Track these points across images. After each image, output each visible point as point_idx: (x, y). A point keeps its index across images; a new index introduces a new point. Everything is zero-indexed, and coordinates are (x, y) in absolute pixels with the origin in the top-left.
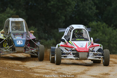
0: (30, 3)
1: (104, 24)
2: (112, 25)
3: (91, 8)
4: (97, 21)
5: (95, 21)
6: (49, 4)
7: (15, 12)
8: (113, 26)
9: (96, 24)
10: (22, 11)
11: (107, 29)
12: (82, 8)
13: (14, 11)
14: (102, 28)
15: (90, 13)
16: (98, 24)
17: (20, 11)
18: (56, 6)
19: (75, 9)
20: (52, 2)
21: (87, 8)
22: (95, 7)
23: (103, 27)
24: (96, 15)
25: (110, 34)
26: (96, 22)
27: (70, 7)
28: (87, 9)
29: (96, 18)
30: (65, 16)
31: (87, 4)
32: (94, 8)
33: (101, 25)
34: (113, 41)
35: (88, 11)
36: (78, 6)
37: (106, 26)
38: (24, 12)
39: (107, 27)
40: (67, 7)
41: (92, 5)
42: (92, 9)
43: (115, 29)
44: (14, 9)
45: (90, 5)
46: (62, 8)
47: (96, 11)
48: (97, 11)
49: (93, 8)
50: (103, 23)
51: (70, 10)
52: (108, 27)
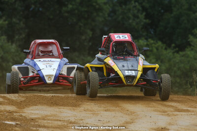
0: (33, 6)
1: (160, 43)
2: (173, 45)
3: (136, 17)
4: (146, 39)
5: (143, 38)
6: (64, 9)
7: (7, 22)
8: (175, 47)
9: (145, 43)
10: (18, 22)
11: (165, 52)
12: (121, 17)
13: (5, 21)
14: (155, 50)
15: (134, 24)
16: (148, 43)
17: (14, 20)
18: (76, 11)
19: (110, 18)
20: (70, 6)
21: (130, 15)
22: (144, 14)
23: (157, 49)
24: (146, 27)
25: (170, 60)
26: (145, 41)
27: (101, 14)
28: (129, 18)
29: (145, 34)
30: (93, 30)
31: (129, 10)
32: (142, 16)
33: (153, 45)
34: (175, 72)
35: (130, 21)
36: (114, 11)
37: (162, 48)
38: (22, 23)
39: (164, 48)
40: (95, 14)
41: (139, 10)
42: (138, 17)
43: (177, 52)
44: (4, 18)
45: (136, 12)
46: (86, 16)
47: (144, 21)
48: (147, 21)
49: (140, 15)
50: (157, 42)
51: (101, 19)
52: (166, 49)
